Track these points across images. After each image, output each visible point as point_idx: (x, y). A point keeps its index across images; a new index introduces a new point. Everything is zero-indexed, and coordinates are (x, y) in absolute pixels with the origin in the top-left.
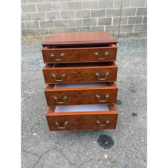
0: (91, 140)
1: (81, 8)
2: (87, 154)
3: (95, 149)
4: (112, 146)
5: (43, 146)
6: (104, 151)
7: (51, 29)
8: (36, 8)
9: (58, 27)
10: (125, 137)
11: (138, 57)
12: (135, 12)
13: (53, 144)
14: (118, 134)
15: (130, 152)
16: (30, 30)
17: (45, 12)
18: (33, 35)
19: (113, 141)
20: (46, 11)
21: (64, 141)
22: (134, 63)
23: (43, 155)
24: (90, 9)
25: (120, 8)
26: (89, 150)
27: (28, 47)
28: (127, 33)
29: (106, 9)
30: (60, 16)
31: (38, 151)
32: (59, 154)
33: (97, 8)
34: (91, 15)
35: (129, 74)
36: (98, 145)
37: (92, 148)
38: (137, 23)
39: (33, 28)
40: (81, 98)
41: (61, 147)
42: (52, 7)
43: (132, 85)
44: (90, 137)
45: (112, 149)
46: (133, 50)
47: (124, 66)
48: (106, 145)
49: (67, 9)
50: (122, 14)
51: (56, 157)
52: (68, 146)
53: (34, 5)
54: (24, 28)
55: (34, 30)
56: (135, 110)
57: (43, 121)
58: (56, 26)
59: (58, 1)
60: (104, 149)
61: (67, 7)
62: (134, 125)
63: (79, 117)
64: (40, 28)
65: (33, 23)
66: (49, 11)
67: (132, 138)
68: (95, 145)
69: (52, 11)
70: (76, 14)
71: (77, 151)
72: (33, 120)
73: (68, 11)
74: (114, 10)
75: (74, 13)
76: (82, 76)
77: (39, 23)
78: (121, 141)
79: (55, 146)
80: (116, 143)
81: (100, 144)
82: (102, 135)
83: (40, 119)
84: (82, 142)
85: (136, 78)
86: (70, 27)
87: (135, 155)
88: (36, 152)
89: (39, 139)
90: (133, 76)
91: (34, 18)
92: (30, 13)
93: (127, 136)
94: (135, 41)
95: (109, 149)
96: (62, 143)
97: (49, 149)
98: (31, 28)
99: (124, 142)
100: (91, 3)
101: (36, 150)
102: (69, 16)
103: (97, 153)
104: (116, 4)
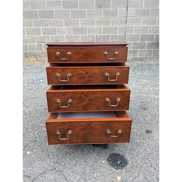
0: (100, 159)
1: (86, 33)
2: (95, 176)
3: (104, 170)
4: (125, 166)
5: (38, 166)
6: (116, 172)
8: (41, 32)
10: (140, 155)
11: (145, 79)
12: (139, 38)
13: (51, 164)
14: (131, 152)
15: (148, 173)
16: (33, 53)
17: (50, 36)
18: (35, 58)
19: (127, 160)
21: (65, 160)
22: (141, 84)
23: (37, 177)
24: (94, 34)
25: (124, 34)
26: (96, 171)
27: (29, 68)
28: (132, 58)
29: (111, 35)
30: (64, 39)
31: (31, 172)
32: (59, 176)
33: (102, 33)
34: (95, 40)
35: (138, 94)
36: (108, 164)
37: (101, 169)
38: (141, 48)
39: (37, 51)
40: (87, 102)
41: (61, 167)
42: (57, 31)
43: (142, 103)
44: (98, 155)
45: (126, 169)
46: (139, 73)
47: (131, 86)
48: (118, 165)
49: (72, 33)
50: (126, 39)
51: (55, 179)
52: (70, 166)
53: (40, 29)
54: (27, 50)
55: (37, 53)
56: (148, 127)
57: (40, 138)
59: (63, 26)
60: (116, 169)
62: (150, 143)
63: (86, 125)
64: (43, 51)
65: (36, 46)
66: (54, 35)
67: (149, 157)
68: (105, 165)
69: (56, 35)
70: (81, 39)
71: (82, 172)
72: (28, 137)
73: (72, 35)
74: (118, 36)
75: (78, 37)
76: (89, 77)
77: (43, 45)
78: (136, 160)
79: (53, 166)
80: (130, 163)
81: (111, 163)
82: (112, 154)
83: (37, 136)
84: (88, 161)
85: (145, 97)
87: (155, 176)
88: (28, 174)
89: (34, 158)
90: (142, 95)
91: (38, 41)
92: (35, 36)
93: (143, 154)
94: (141, 65)
95: (122, 169)
96: (62, 163)
97: (45, 170)
98: (34, 51)
99: (140, 161)
100: (96, 29)
101: (28, 172)
103: (107, 175)
104: (120, 30)
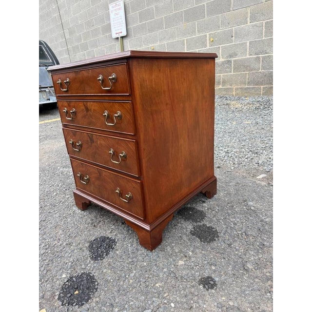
4: (74, 304)
6: (53, 301)
7: (226, 75)
8: (208, 41)
9: (240, 72)
17: (220, 46)
19: (91, 298)
20: (222, 44)
30: (246, 50)
36: (62, 283)
42: (234, 35)
53: (206, 36)
58: (236, 69)
59: (247, 23)
61: (264, 32)
66: (228, 43)
68: (57, 281)
69: (232, 42)
73: (264, 38)
80: (86, 306)
81: (66, 285)
82: (89, 274)
86: (263, 70)
102: (265, 49)
